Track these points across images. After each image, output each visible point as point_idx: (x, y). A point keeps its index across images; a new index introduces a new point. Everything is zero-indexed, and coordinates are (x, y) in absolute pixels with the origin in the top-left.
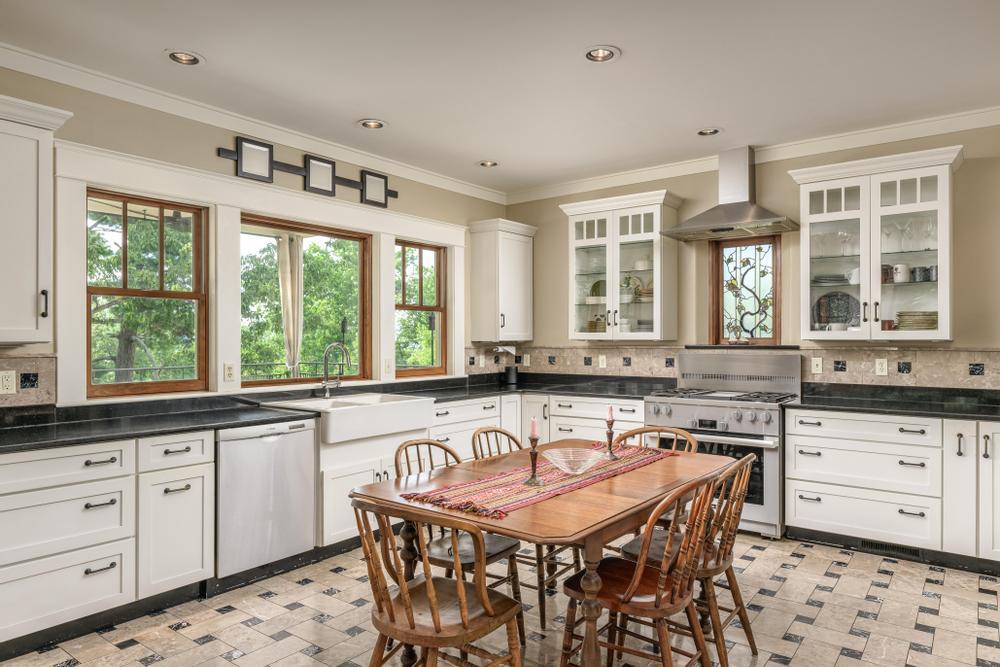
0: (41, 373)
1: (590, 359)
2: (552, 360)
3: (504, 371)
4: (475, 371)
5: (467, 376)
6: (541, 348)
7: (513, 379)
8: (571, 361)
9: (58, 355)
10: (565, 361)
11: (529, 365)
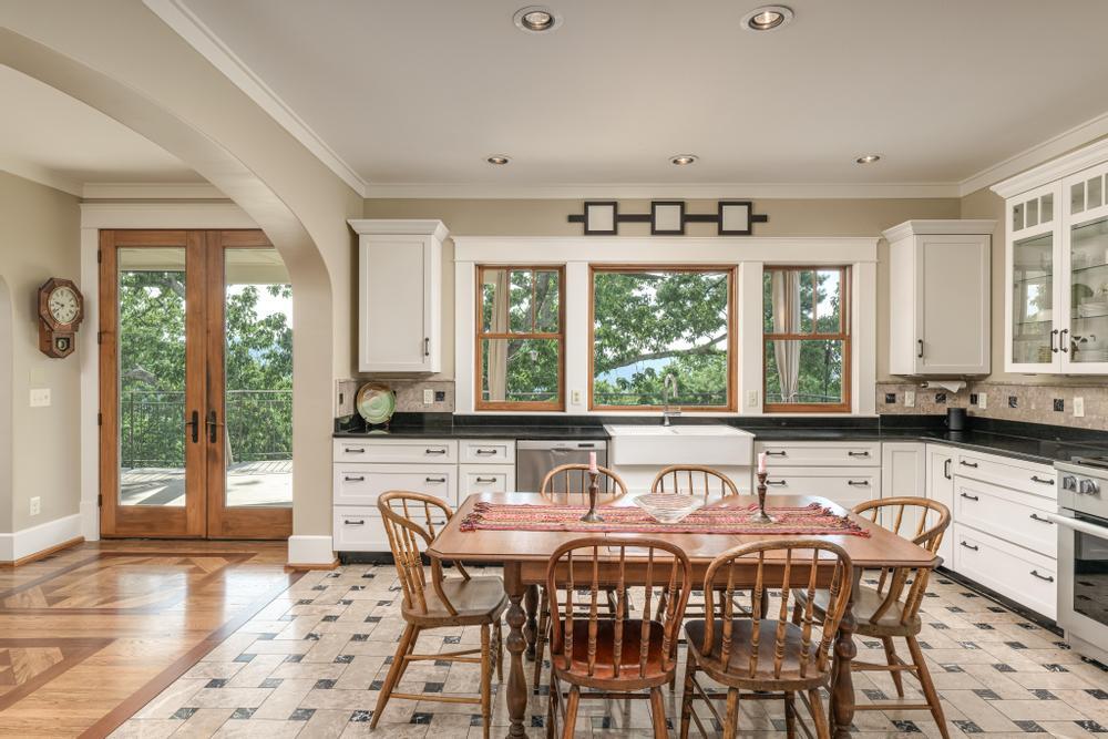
0: (447, 392)
1: (1061, 402)
2: (1012, 401)
3: (946, 413)
4: (894, 410)
5: (878, 416)
6: (999, 384)
7: (954, 424)
8: (1037, 404)
9: (456, 380)
10: (1029, 404)
11: (985, 407)
